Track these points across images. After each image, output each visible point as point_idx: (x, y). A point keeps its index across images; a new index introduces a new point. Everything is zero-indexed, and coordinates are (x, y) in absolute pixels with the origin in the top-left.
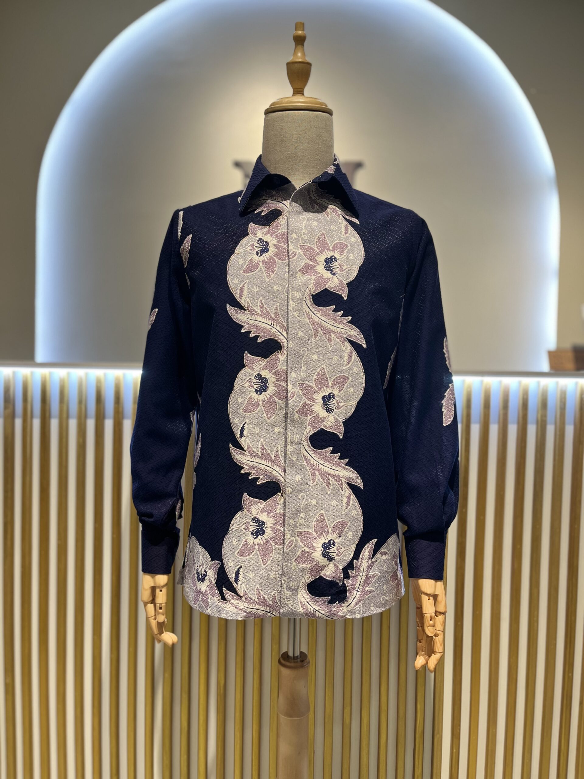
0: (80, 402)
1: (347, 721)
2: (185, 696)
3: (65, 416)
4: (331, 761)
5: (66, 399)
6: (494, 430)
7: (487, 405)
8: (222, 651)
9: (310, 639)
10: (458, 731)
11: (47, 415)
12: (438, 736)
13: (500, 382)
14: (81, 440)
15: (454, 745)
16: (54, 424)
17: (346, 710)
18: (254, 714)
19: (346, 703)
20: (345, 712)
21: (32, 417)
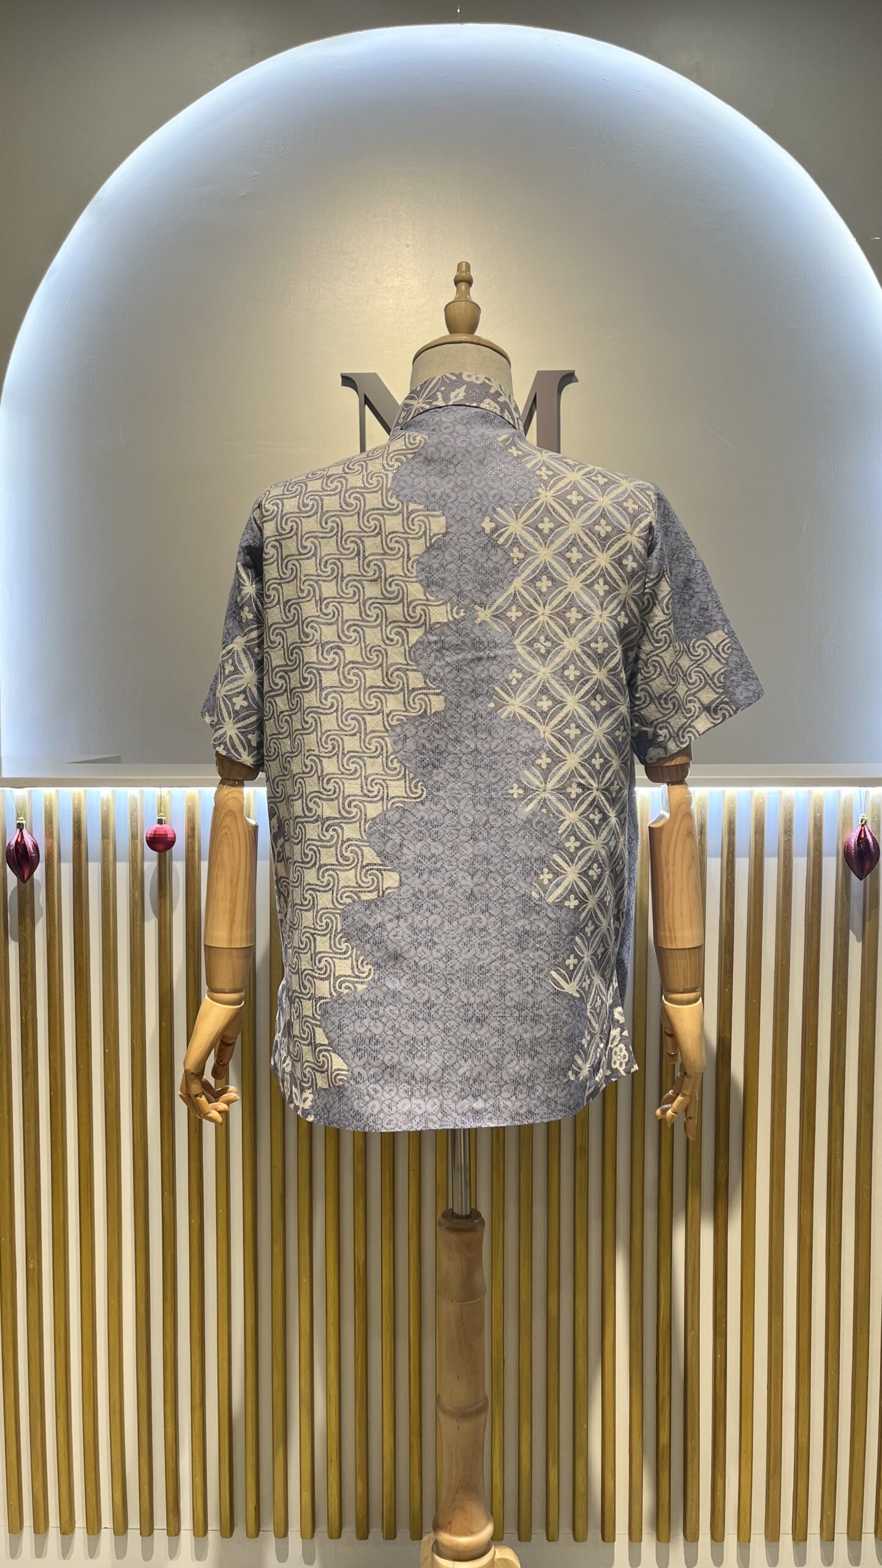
1: (554, 1313)
2: (305, 1280)
3: (111, 857)
4: (529, 1375)
5: (111, 831)
6: (771, 866)
7: (759, 831)
8: (360, 1213)
9: (495, 1189)
10: (724, 1325)
11: (84, 856)
12: (693, 1332)
13: (781, 792)
14: (137, 894)
15: (718, 1348)
16: (94, 871)
17: (551, 1297)
18: (412, 1305)
19: (552, 1285)
20: (550, 1298)
21: (59, 861)
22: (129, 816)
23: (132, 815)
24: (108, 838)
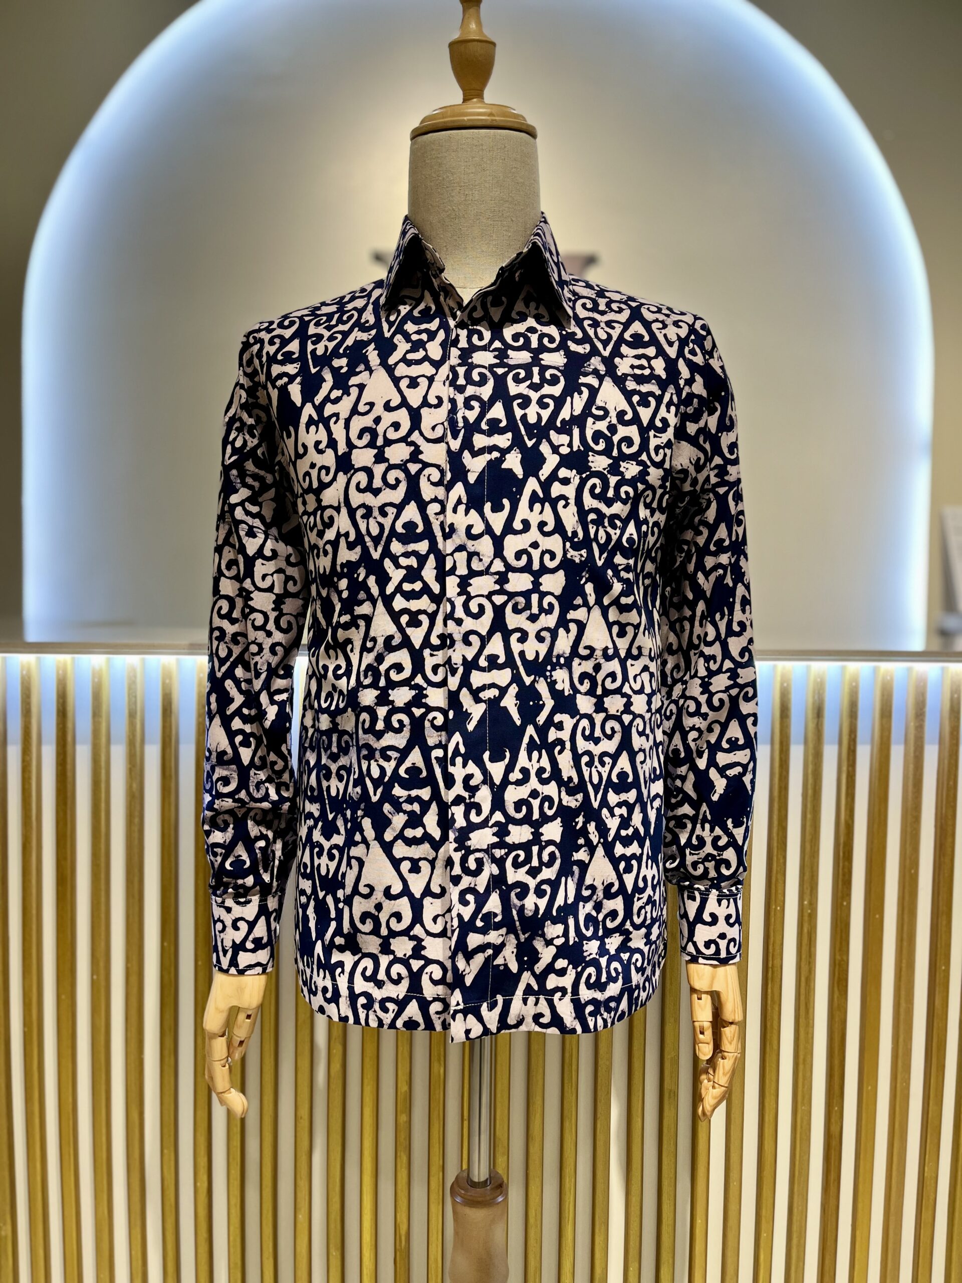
0: (132, 715)
3: (103, 740)
5: (104, 707)
6: (898, 756)
7: (886, 713)
11: (69, 738)
13: (909, 670)
14: (135, 786)
16: (82, 756)
21: (40, 744)
22: (126, 690)
23: (130, 689)
24: (100, 716)
